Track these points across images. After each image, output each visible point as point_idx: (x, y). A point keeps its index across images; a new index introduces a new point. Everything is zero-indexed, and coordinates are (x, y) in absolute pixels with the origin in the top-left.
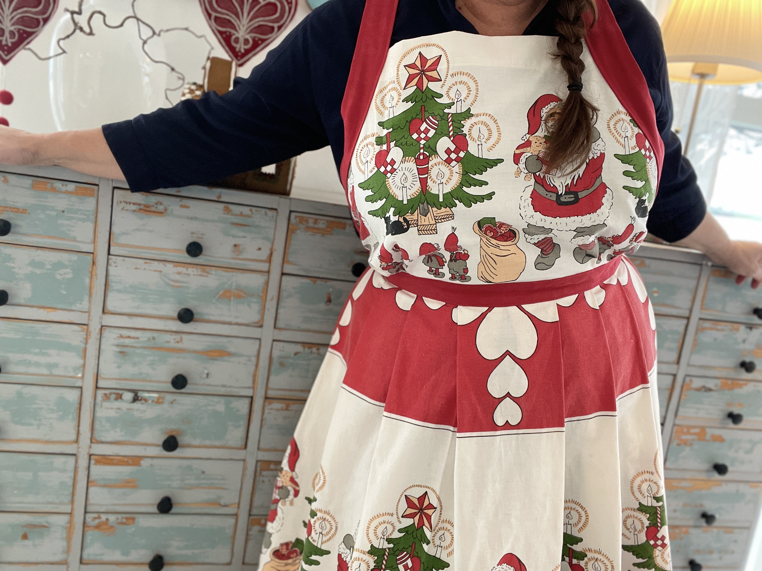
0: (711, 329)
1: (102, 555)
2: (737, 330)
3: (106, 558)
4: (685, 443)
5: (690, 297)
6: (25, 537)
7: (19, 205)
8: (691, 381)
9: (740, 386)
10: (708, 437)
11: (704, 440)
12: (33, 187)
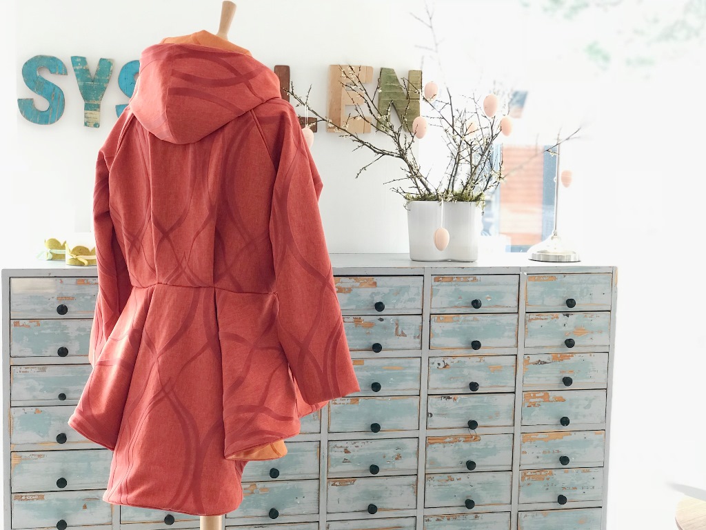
0: (538, 319)
1: (133, 517)
2: (557, 317)
3: (136, 519)
4: (534, 405)
5: (516, 298)
6: (85, 507)
7: (69, 295)
8: (529, 357)
9: (568, 358)
10: (551, 399)
11: (549, 401)
12: (77, 284)
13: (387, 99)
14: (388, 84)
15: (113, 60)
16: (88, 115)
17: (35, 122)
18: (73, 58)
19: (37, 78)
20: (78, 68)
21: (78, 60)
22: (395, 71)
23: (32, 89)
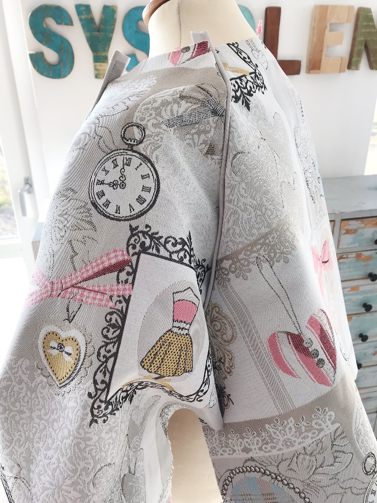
13: (362, 38)
14: (365, 24)
15: (116, 7)
16: (98, 67)
17: (48, 76)
18: (78, 7)
19: (45, 29)
20: (83, 17)
21: (82, 9)
22: (372, 10)
23: (41, 41)
